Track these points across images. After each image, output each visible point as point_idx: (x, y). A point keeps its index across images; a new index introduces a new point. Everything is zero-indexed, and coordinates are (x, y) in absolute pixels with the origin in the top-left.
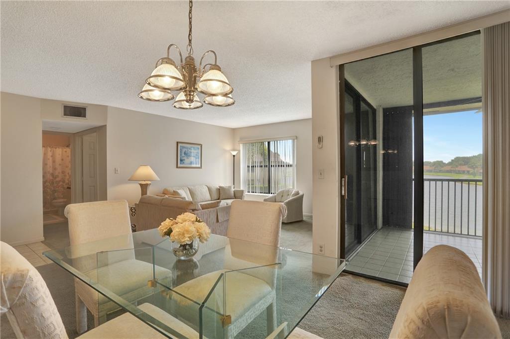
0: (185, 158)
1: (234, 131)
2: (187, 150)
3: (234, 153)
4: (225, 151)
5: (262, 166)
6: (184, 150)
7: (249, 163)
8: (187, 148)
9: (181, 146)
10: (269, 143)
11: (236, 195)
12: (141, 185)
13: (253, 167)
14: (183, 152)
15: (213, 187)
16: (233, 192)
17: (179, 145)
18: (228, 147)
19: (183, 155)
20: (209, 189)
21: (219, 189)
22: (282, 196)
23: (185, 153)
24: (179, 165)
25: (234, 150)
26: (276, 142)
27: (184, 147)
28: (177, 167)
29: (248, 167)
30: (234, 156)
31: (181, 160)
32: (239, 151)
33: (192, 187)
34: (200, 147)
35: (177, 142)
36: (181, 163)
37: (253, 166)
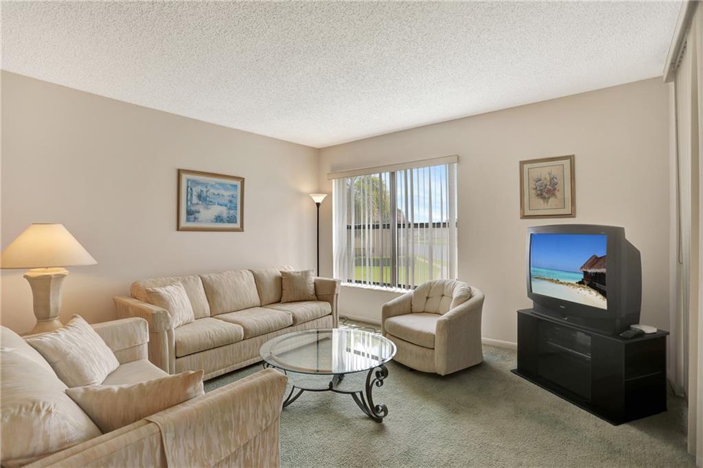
0: (201, 208)
1: (318, 154)
2: (205, 190)
3: (319, 199)
4: (300, 194)
5: (378, 227)
6: (196, 190)
7: (349, 220)
8: (206, 185)
9: (188, 180)
10: (393, 175)
11: (319, 293)
12: (32, 280)
13: (358, 227)
14: (195, 193)
15: (265, 274)
16: (313, 286)
17: (184, 177)
18: (306, 187)
19: (195, 200)
20: (258, 279)
21: (281, 279)
22: (427, 298)
23: (199, 197)
24: (183, 224)
25: (319, 192)
26: (409, 171)
27: (197, 183)
28: (178, 229)
29: (349, 228)
30: (318, 204)
31: (189, 213)
32: (330, 195)
33: (213, 277)
34: (238, 183)
35: (179, 172)
36: (188, 220)
37: (360, 227)
